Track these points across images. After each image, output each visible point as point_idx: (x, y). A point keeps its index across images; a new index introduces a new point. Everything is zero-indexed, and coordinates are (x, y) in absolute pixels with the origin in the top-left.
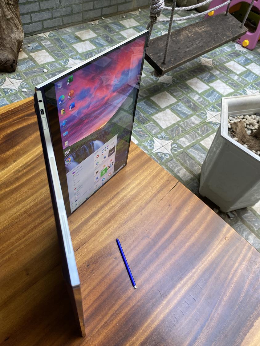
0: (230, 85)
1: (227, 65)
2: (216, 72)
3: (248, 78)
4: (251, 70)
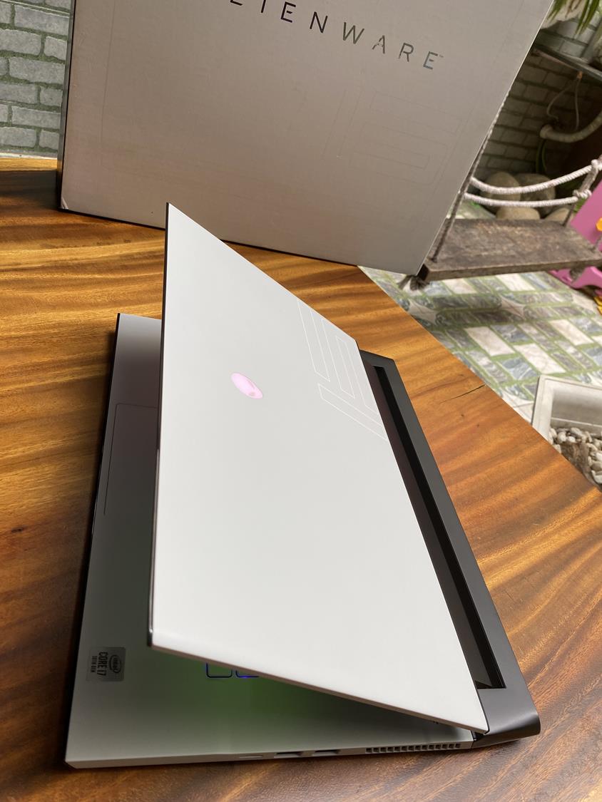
0: (558, 359)
1: (554, 323)
2: (529, 329)
3: (595, 357)
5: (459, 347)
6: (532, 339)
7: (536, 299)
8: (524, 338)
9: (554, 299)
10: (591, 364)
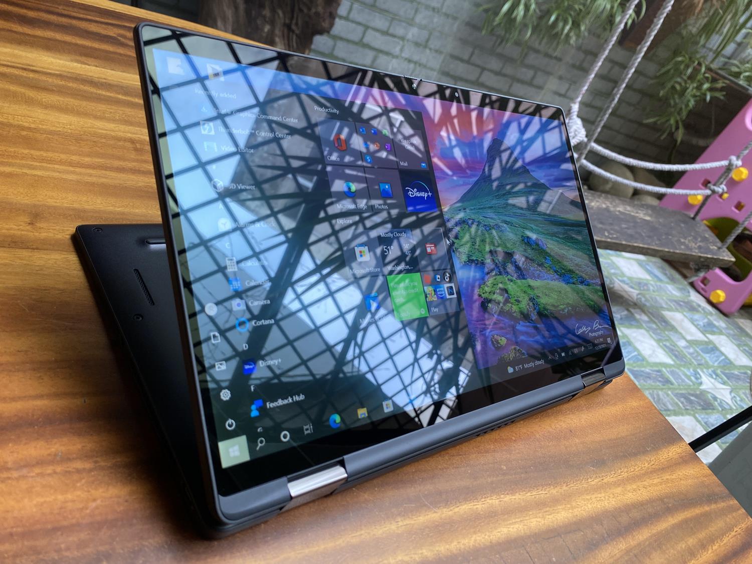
0: (667, 350)
1: (667, 314)
2: (640, 315)
3: (708, 355)
4: (718, 345)
6: (642, 325)
7: (651, 288)
8: (633, 323)
9: (671, 292)
10: (703, 361)
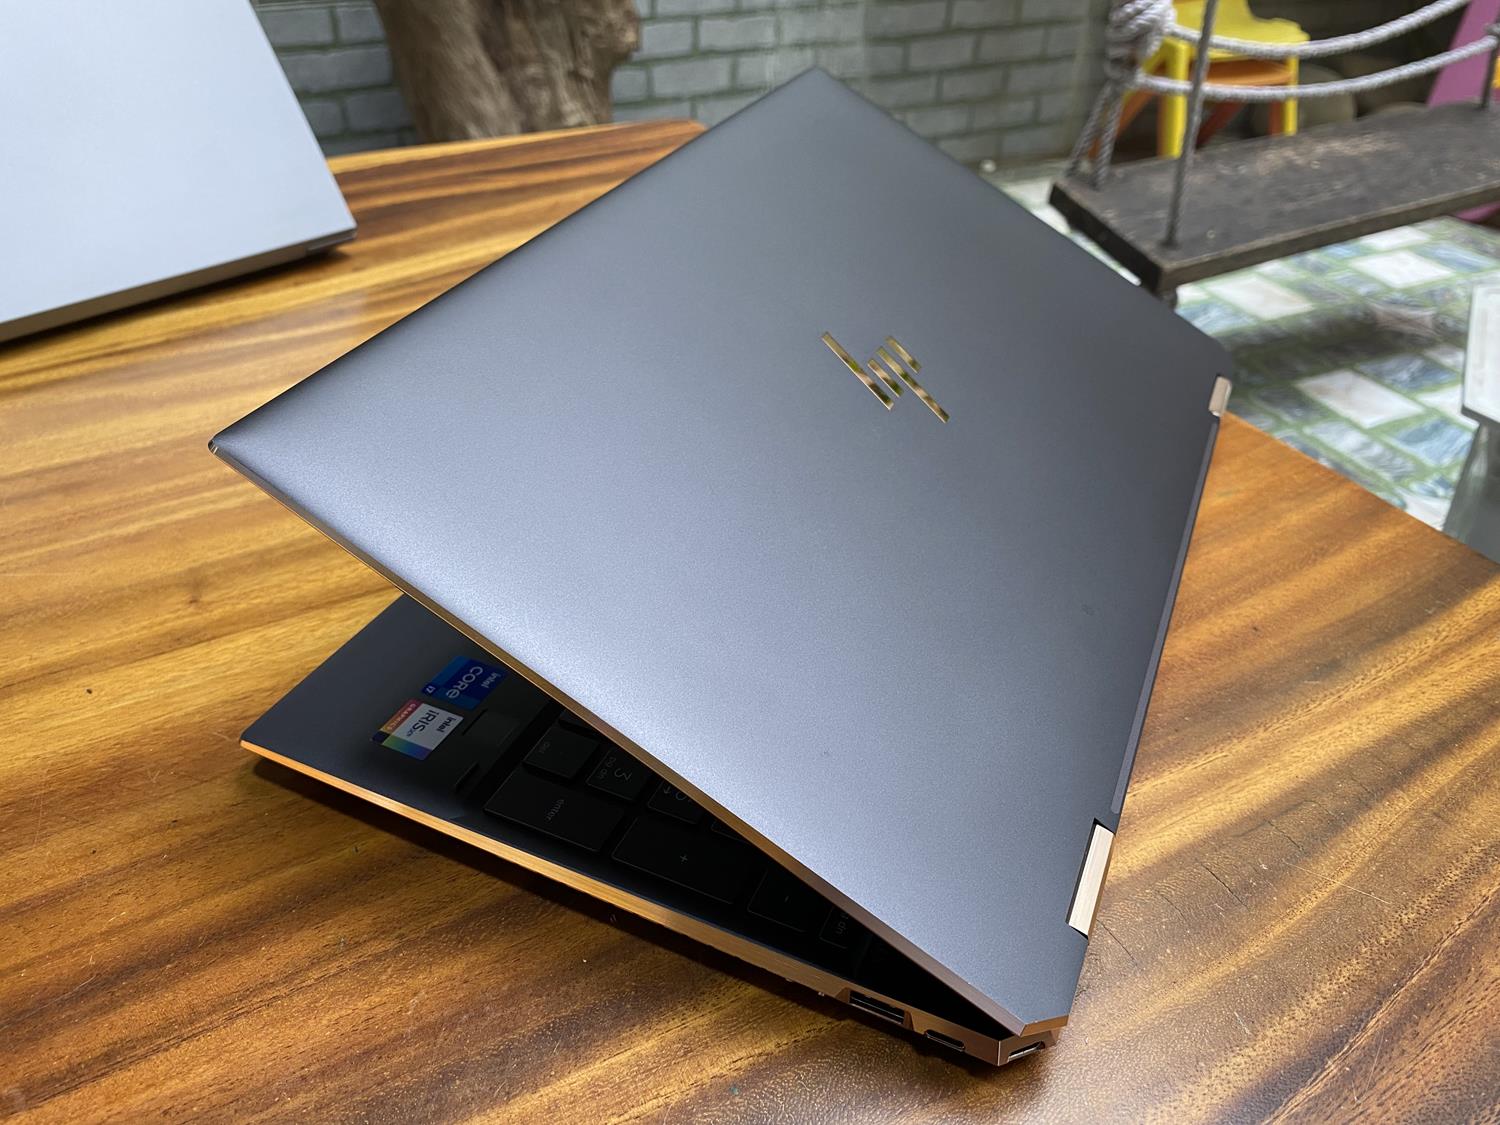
5: (1286, 424)
7: (1459, 291)
8: (1443, 377)
